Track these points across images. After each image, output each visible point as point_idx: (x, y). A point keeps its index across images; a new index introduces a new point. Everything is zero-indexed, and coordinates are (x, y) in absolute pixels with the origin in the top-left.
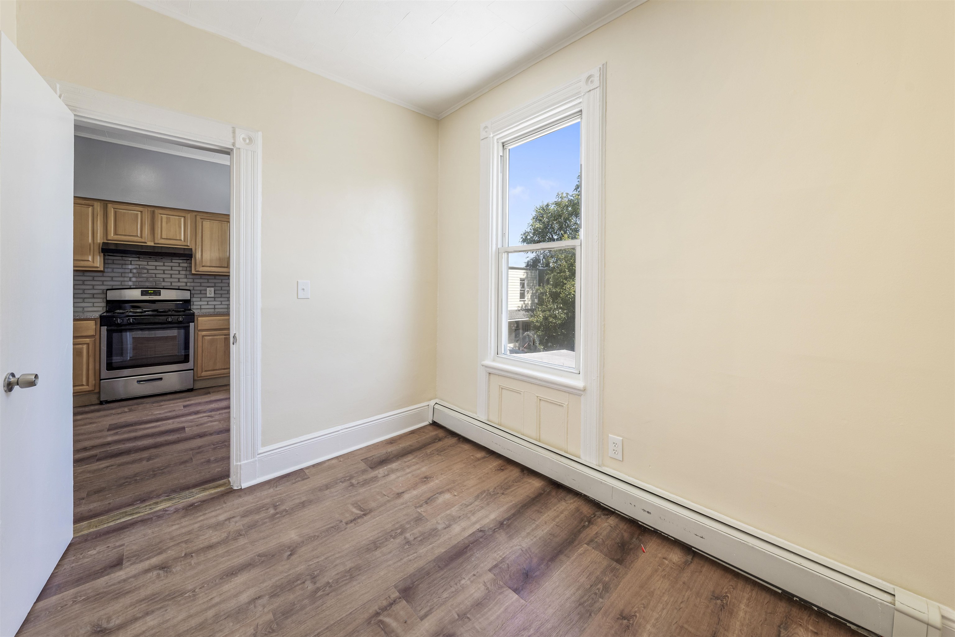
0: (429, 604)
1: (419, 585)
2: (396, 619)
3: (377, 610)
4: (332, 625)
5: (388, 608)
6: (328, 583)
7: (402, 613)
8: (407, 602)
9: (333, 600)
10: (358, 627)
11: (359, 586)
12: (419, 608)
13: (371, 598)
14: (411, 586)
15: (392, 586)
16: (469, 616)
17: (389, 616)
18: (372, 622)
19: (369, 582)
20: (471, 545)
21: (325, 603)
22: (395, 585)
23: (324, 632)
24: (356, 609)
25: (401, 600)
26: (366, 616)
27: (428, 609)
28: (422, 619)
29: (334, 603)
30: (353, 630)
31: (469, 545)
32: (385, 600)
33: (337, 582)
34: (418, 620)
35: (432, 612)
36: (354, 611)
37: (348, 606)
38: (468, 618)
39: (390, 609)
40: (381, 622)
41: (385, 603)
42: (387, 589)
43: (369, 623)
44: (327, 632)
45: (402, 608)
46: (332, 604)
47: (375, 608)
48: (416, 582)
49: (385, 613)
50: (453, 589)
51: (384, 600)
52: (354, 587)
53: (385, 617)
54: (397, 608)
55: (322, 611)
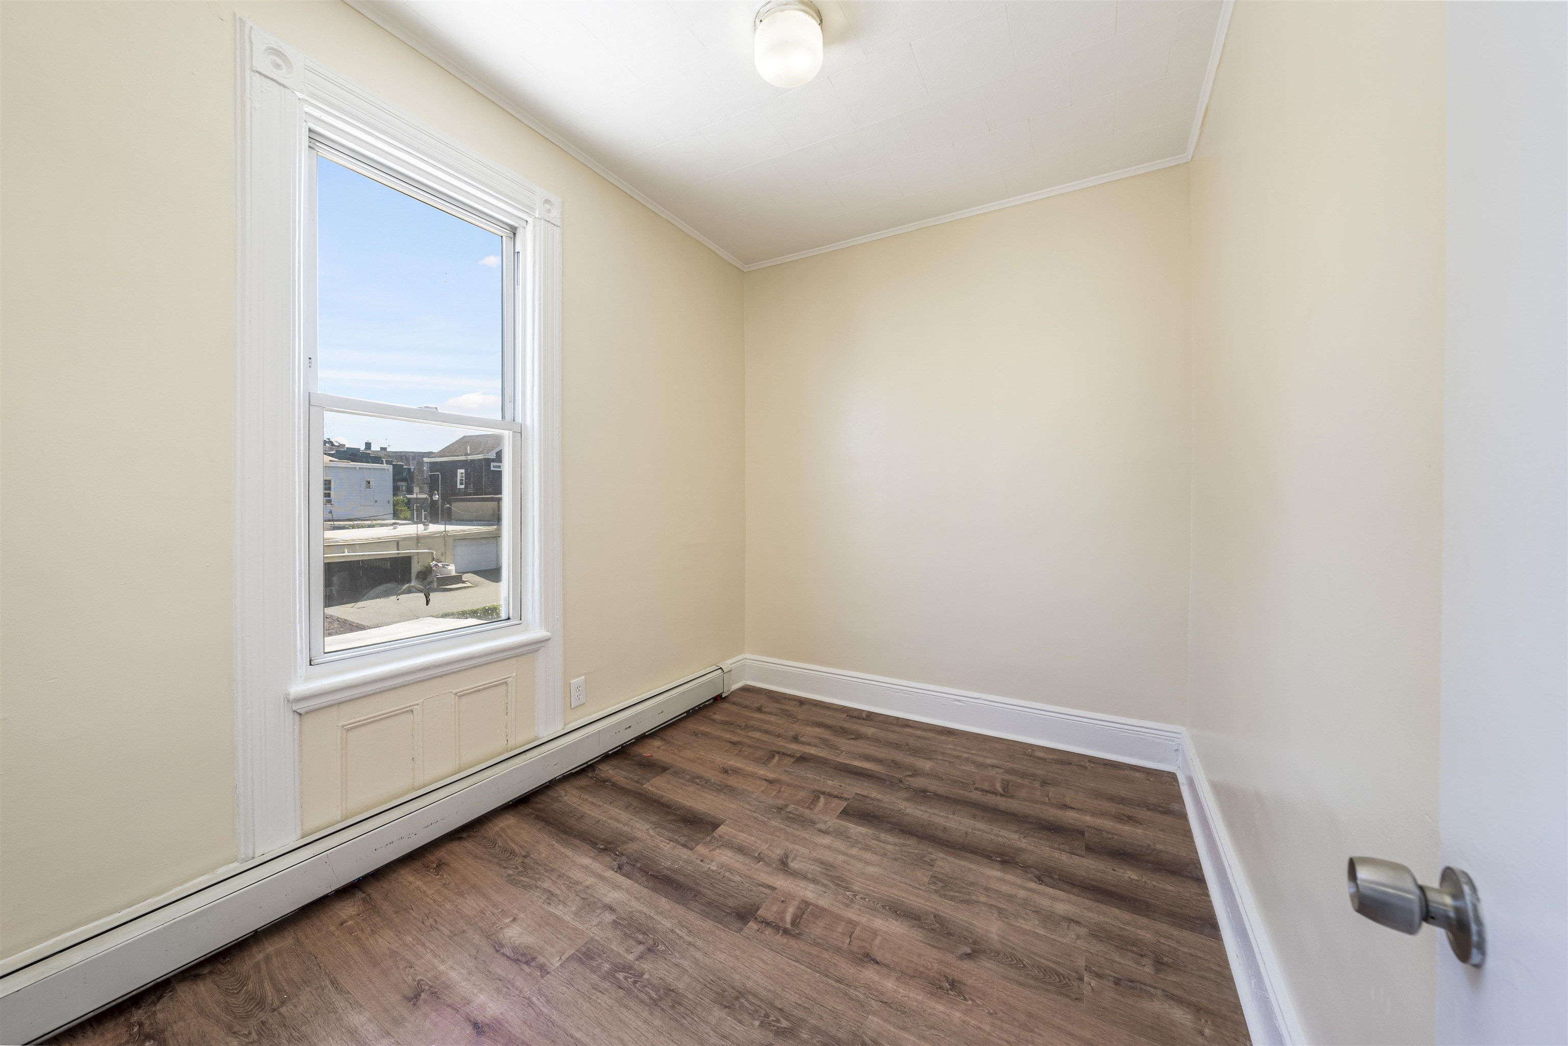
0: (754, 889)
1: (730, 907)
2: (784, 911)
3: (781, 934)
4: (820, 973)
5: (774, 924)
6: (762, 1025)
7: (774, 909)
8: (759, 910)
9: (788, 995)
10: (810, 943)
11: (753, 976)
12: (763, 896)
13: (767, 950)
14: (734, 914)
15: (741, 935)
16: (757, 855)
17: (783, 919)
18: (797, 932)
19: (742, 967)
20: (650, 873)
21: (796, 1003)
22: (737, 932)
23: (832, 976)
24: (789, 958)
25: (758, 917)
26: (793, 942)
27: (761, 888)
28: (773, 889)
29: (791, 992)
30: (815, 946)
31: (651, 875)
32: (765, 932)
33: (756, 1011)
34: (777, 892)
35: (763, 883)
36: (792, 960)
37: (789, 970)
38: (759, 854)
39: (774, 923)
40: (793, 923)
41: (768, 931)
42: (748, 938)
43: (800, 934)
44: (830, 973)
45: (768, 912)
46: (793, 993)
47: (779, 938)
48: (727, 911)
49: (780, 924)
50: (727, 874)
51: (765, 934)
52: (756, 982)
53: (786, 922)
54: (770, 917)
55: (808, 999)
